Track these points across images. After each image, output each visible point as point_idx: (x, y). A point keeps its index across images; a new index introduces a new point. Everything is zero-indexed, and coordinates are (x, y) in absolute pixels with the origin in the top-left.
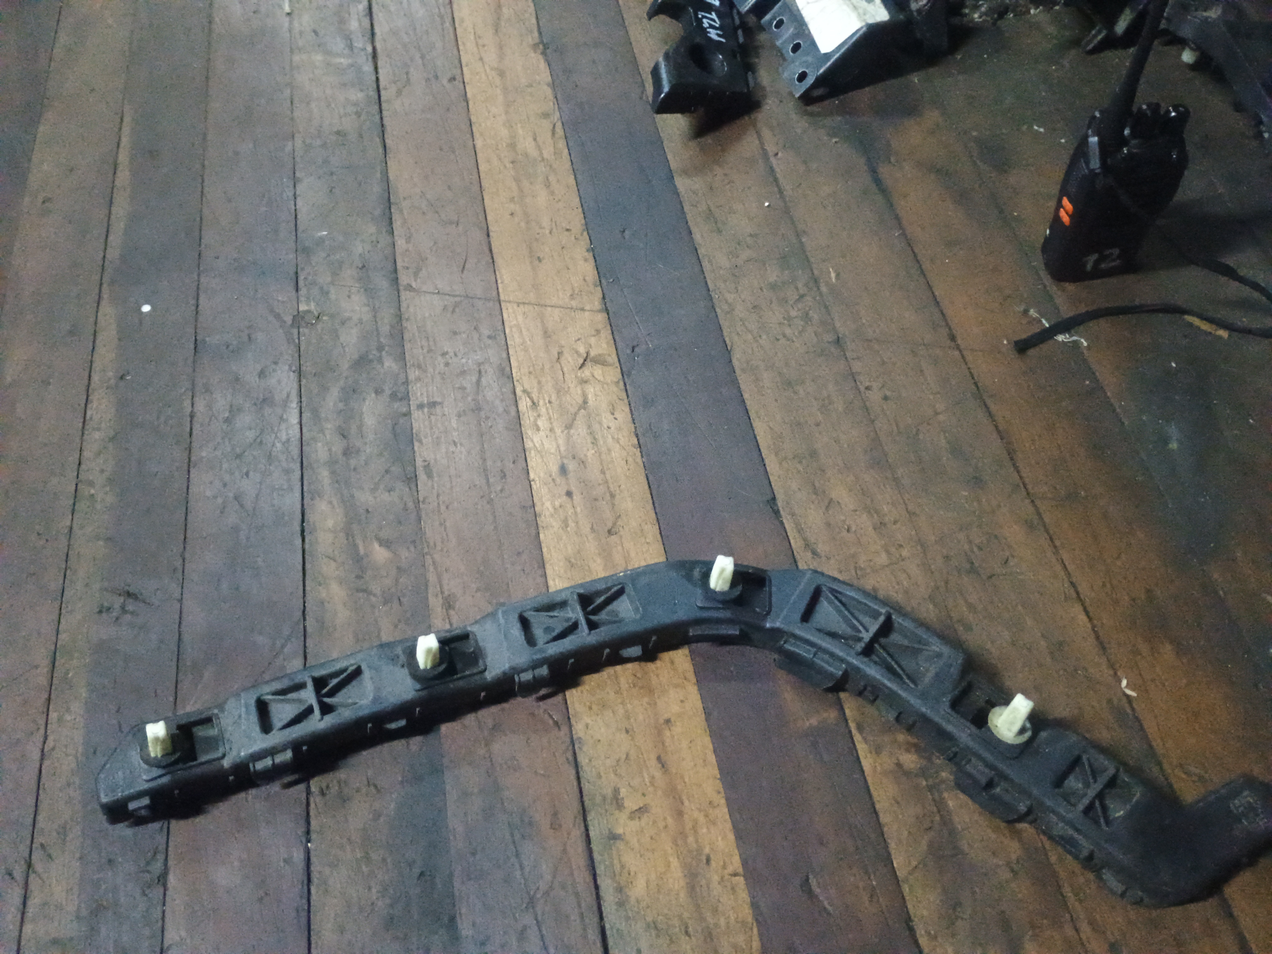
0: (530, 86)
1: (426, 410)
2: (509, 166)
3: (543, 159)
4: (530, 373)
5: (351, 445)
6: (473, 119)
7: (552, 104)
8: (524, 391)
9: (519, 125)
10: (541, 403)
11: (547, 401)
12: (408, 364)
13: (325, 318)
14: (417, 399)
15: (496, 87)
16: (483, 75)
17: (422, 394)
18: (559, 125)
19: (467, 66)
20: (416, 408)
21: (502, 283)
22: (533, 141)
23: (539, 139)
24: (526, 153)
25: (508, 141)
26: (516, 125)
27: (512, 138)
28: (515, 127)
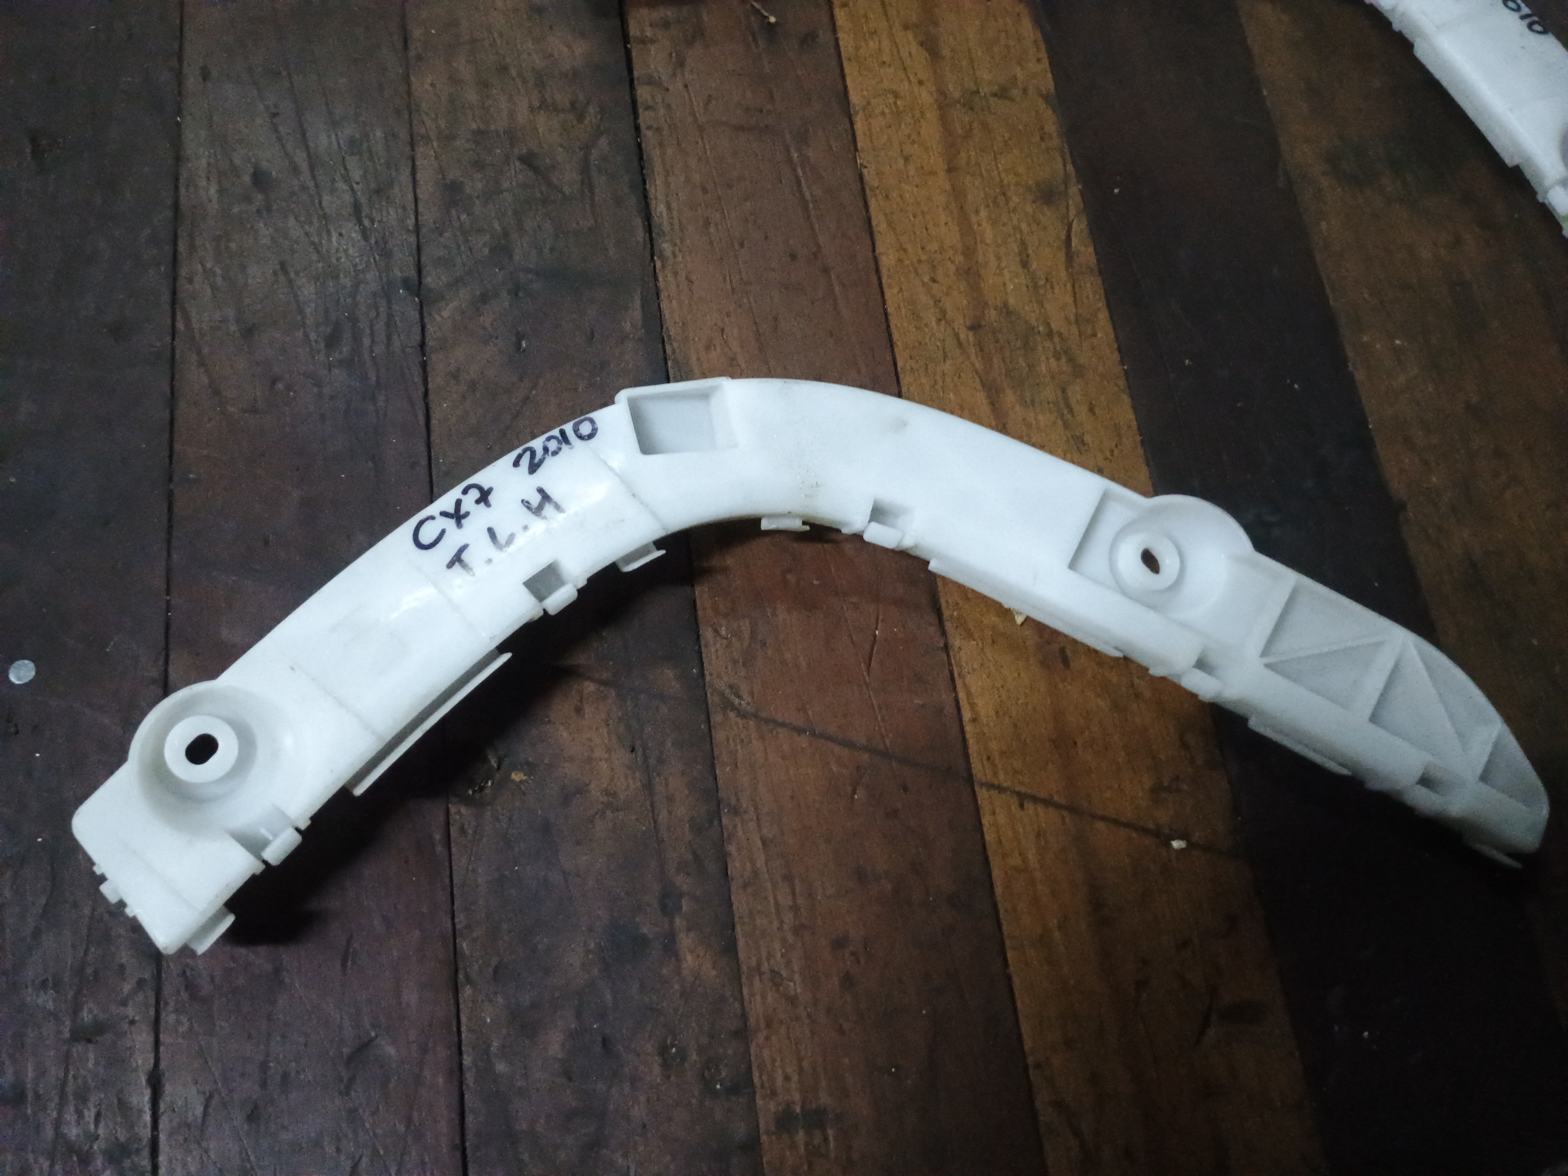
0: (1003, 93)
1: (801, 1136)
2: (966, 335)
3: (1050, 334)
4: (1069, 1042)
6: (869, 175)
7: (1059, 160)
8: (1059, 1104)
9: (983, 213)
10: (1106, 1155)
11: (1120, 1150)
12: (744, 968)
13: (517, 776)
15: (921, 83)
16: (886, 43)
17: (787, 1078)
18: (1080, 226)
20: (773, 1128)
21: (974, 720)
22: (1020, 270)
23: (1034, 266)
24: (1006, 305)
25: (959, 258)
26: (977, 212)
27: (969, 252)
28: (974, 219)
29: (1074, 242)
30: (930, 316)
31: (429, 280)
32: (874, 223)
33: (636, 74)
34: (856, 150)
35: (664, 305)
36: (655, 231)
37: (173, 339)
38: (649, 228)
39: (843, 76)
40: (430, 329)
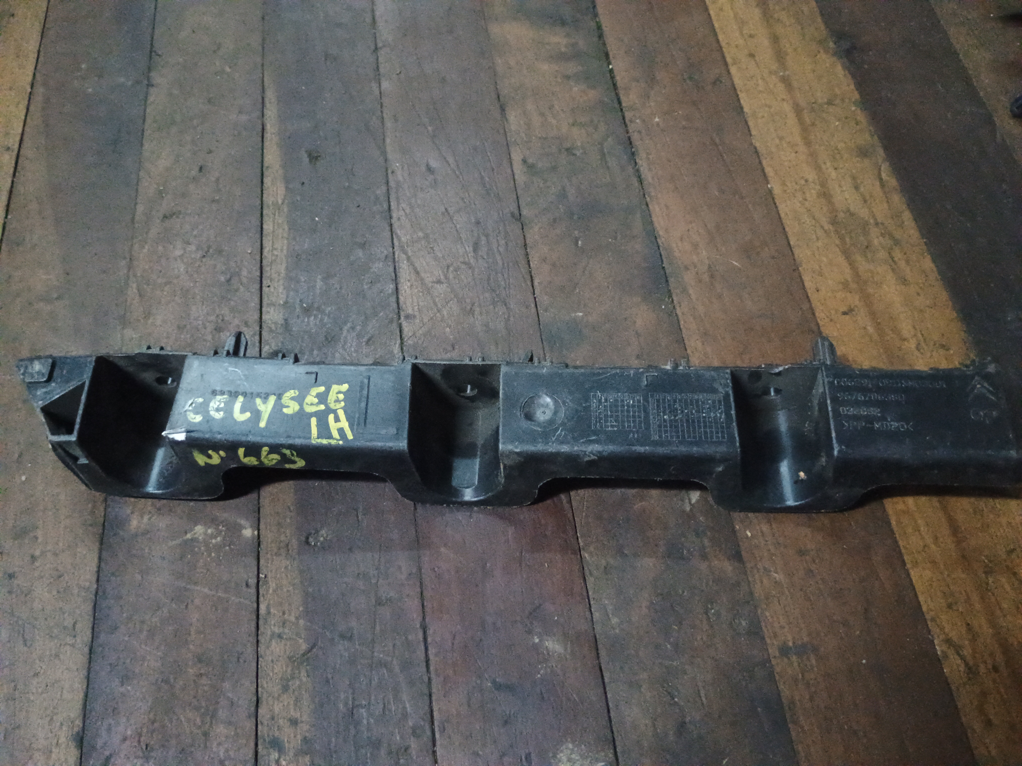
0: (830, 103)
1: (795, 659)
2: (828, 227)
3: (877, 224)
4: (950, 606)
5: (688, 719)
6: (760, 149)
7: (868, 134)
8: (948, 641)
9: (828, 164)
10: (982, 669)
11: (990, 667)
12: (748, 566)
14: (775, 636)
15: (783, 100)
16: (760, 81)
17: (782, 627)
18: (885, 168)
19: (734, 63)
20: (777, 655)
22: (854, 191)
23: (862, 189)
24: (848, 210)
25: (818, 187)
26: (825, 163)
27: (823, 184)
28: (823, 167)
29: (884, 175)
30: (806, 218)
31: (525, 212)
32: (766, 171)
33: (624, 104)
34: (751, 135)
35: (654, 219)
36: (645, 183)
37: (393, 248)
38: (641, 182)
39: (739, 100)
40: (528, 236)
